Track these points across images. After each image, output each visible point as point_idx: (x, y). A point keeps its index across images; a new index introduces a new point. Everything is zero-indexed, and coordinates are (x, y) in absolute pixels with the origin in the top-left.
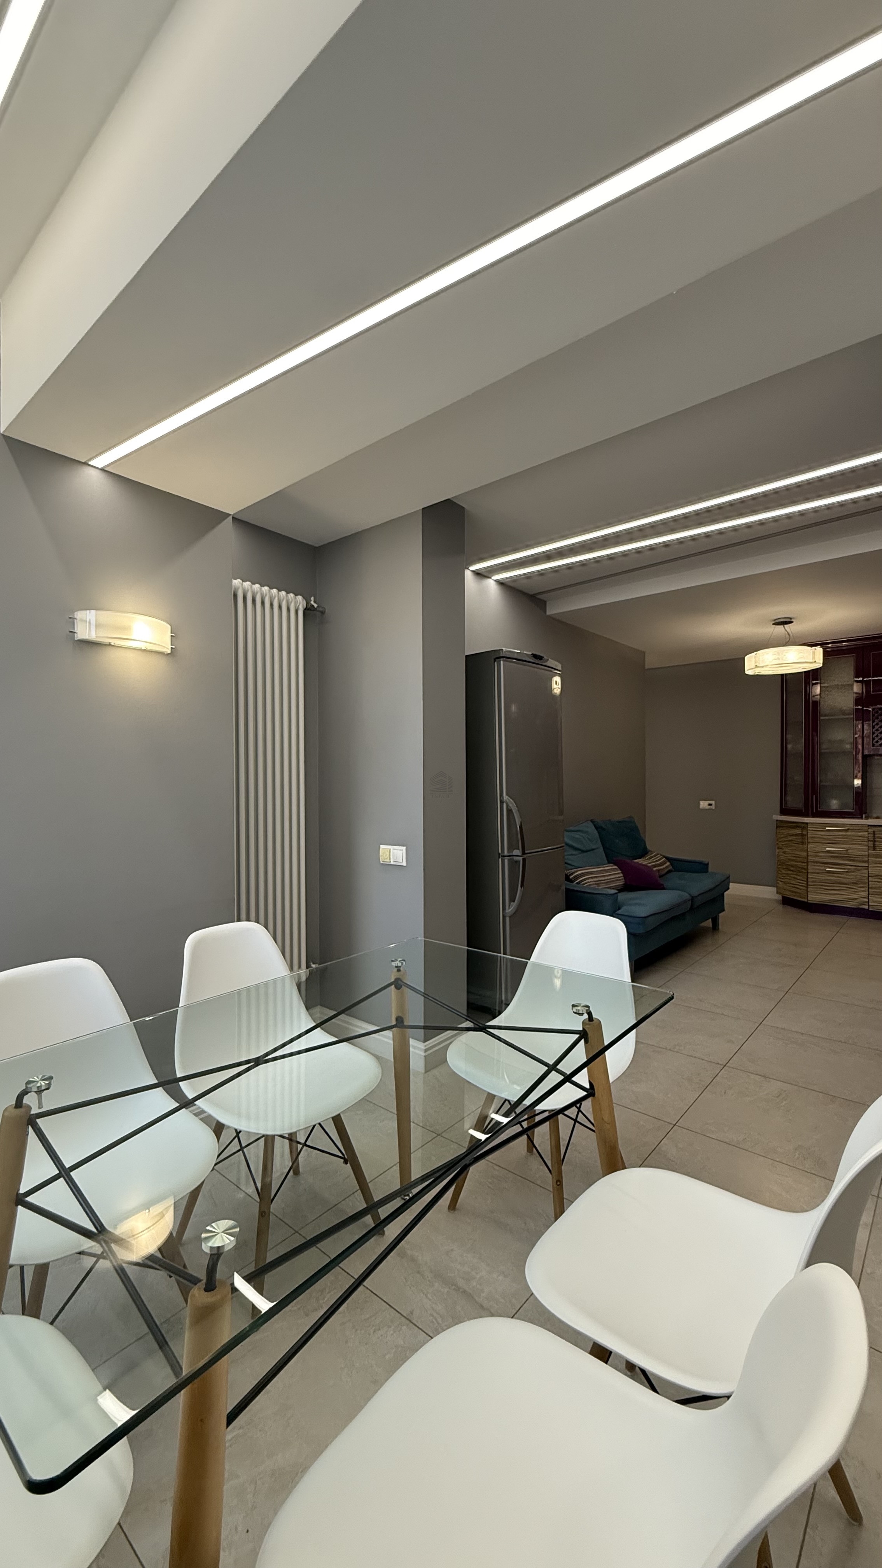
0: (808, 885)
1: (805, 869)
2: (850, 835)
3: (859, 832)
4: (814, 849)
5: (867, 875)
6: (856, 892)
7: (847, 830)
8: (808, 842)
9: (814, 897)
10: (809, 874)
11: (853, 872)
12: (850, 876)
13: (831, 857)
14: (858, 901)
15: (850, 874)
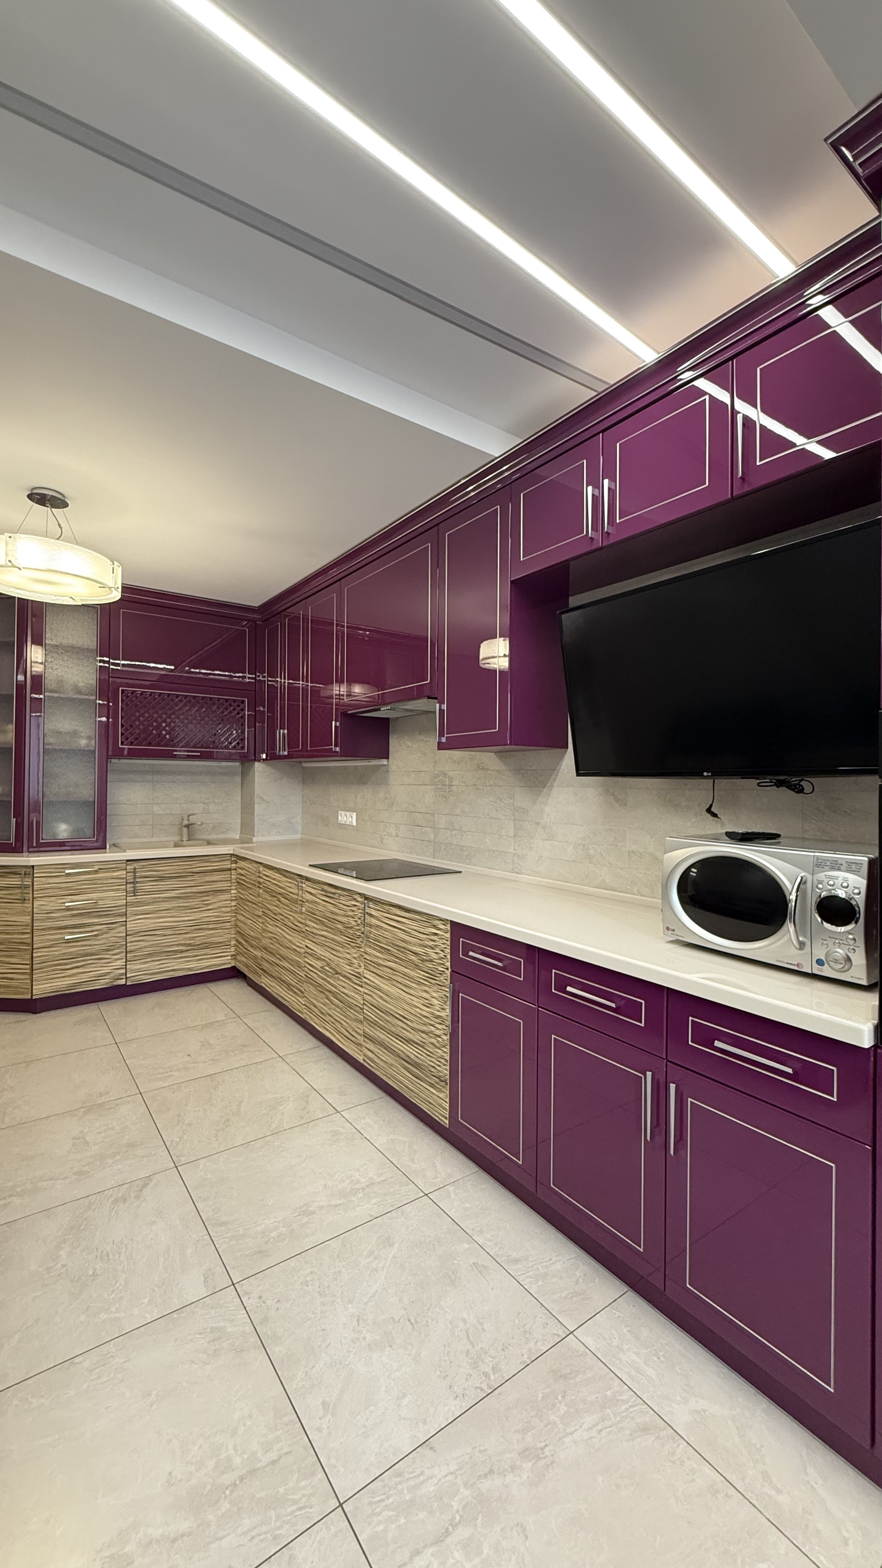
0: (32, 970)
1: (27, 944)
2: (101, 879)
3: (114, 871)
4: (44, 907)
5: (124, 934)
6: (108, 963)
7: (96, 872)
8: (33, 898)
9: (42, 988)
10: (34, 951)
11: (107, 933)
12: (99, 940)
13: (73, 916)
14: (112, 975)
15: (99, 938)
